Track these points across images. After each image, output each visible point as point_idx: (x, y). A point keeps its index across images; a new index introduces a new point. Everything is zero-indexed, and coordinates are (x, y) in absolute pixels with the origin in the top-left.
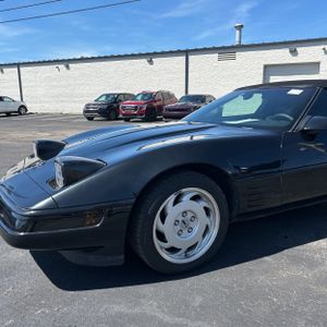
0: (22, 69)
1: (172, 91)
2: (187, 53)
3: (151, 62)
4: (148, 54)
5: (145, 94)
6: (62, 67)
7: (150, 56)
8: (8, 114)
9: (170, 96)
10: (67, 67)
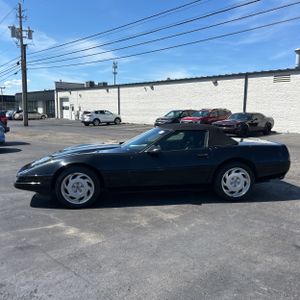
0: (121, 89)
1: (228, 108)
2: (246, 76)
3: (216, 84)
4: (214, 77)
5: (204, 111)
6: (148, 88)
7: (215, 79)
8: (108, 124)
9: (226, 113)
10: (152, 88)
